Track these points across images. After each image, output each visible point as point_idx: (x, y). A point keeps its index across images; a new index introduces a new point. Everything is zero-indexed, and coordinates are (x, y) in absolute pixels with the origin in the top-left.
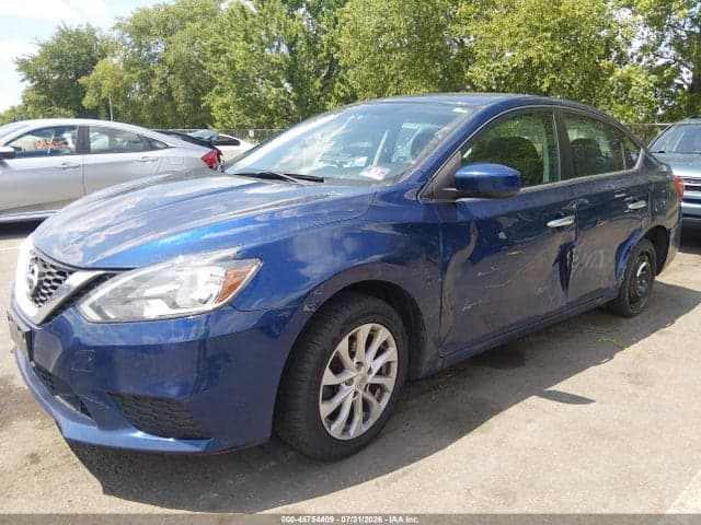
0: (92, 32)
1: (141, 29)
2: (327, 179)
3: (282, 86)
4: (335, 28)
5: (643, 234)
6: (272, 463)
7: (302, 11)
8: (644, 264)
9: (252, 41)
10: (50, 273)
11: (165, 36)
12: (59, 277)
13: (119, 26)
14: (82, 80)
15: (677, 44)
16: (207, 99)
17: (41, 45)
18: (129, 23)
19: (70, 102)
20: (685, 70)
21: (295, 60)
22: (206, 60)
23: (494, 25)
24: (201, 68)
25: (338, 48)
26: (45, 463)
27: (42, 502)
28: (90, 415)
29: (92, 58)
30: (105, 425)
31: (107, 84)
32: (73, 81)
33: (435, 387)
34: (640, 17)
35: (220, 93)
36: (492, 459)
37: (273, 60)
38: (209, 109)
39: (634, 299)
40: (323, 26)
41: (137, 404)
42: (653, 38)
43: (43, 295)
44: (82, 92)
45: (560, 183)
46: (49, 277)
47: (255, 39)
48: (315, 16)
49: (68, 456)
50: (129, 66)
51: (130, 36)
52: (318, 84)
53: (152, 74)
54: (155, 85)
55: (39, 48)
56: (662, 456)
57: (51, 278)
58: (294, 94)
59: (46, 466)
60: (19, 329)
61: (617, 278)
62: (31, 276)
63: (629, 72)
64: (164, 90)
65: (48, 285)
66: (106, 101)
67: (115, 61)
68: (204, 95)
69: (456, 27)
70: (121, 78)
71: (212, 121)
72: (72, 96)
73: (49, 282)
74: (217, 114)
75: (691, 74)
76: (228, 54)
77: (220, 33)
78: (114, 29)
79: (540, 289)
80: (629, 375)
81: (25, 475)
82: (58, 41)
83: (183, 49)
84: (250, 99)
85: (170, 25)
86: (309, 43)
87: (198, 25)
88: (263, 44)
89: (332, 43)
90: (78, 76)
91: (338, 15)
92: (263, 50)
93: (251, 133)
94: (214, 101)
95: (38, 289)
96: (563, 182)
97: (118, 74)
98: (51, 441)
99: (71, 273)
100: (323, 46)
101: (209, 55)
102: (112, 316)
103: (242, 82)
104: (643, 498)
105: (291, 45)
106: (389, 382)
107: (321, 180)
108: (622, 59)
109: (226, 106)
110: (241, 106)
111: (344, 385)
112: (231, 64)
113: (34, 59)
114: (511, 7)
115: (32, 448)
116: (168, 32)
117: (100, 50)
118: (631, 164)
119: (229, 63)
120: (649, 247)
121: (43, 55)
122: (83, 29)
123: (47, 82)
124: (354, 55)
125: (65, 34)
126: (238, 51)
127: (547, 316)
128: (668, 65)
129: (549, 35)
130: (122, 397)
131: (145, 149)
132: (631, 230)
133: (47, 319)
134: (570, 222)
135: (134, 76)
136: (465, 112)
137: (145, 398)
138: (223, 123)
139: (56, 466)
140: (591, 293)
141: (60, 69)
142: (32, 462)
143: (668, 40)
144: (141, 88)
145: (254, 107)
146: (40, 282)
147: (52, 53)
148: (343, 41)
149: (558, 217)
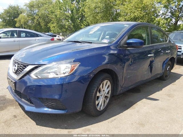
0: (18, 7)
1: (31, 6)
2: (93, 42)
3: (69, 22)
4: (83, 7)
5: (169, 59)
6: (80, 117)
7: (74, 2)
8: (169, 67)
9: (61, 10)
10: (21, 66)
11: (38, 8)
12: (23, 67)
13: (26, 5)
14: (16, 19)
15: (171, 12)
16: (49, 25)
17: (4, 10)
18: (28, 4)
19: (12, 25)
20: (173, 19)
21: (73, 15)
22: (49, 14)
23: (126, 7)
24: (48, 17)
25: (84, 12)
26: (18, 118)
27: (19, 128)
28: (33, 104)
29: (18, 14)
30: (37, 106)
31: (22, 20)
32: (13, 20)
33: (119, 98)
34: (162, 5)
35: (52, 23)
36: (137, 116)
37: (67, 15)
38: (50, 27)
39: (166, 76)
40: (80, 6)
41: (47, 101)
42: (166, 10)
43: (19, 72)
44: (15, 23)
45: (150, 45)
46: (20, 67)
47: (62, 9)
48: (78, 3)
49: (24, 116)
50: (28, 16)
51: (29, 8)
52: (79, 21)
53: (34, 18)
54: (35, 21)
55: (4, 11)
56: (180, 115)
57: (21, 67)
58: (73, 24)
59: (19, 118)
60: (12, 81)
61: (163, 70)
62: (15, 67)
63: (159, 19)
64: (38, 23)
65: (20, 69)
66: (22, 25)
67: (24, 15)
68: (48, 24)
69: (116, 7)
70: (26, 19)
71: (51, 30)
72: (12, 24)
73: (20, 68)
74: (52, 29)
75: (175, 20)
76: (55, 13)
77: (53, 7)
78: (24, 6)
79: (145, 73)
80: (168, 95)
81: (13, 121)
82: (9, 9)
83: (43, 12)
84: (61, 25)
85: (40, 5)
86: (77, 11)
87: (47, 5)
88: (64, 10)
89: (83, 10)
90: (14, 18)
91: (84, 3)
92: (64, 12)
93: (61, 34)
94: (51, 25)
95: (17, 70)
96: (151, 45)
97: (25, 18)
98: (19, 112)
99: (28, 66)
100: (80, 11)
101: (50, 13)
102: (40, 77)
103: (59, 20)
104: (177, 125)
105: (72, 11)
106: (109, 96)
107: (91, 43)
108: (157, 16)
109: (54, 27)
110: (58, 27)
111: (100, 96)
112: (56, 16)
113: (2, 14)
114: (130, 2)
115: (14, 114)
116: (39, 7)
117: (20, 12)
118: (166, 41)
119: (55, 15)
120: (170, 63)
121: (5, 12)
122: (16, 6)
123: (6, 20)
124: (89, 14)
125: (11, 7)
126: (58, 12)
127: (147, 80)
128: (169, 18)
129: (140, 9)
130: (42, 99)
131: (36, 37)
132: (167, 58)
133: (21, 78)
134: (153, 55)
135: (29, 18)
136: (127, 26)
137: (49, 99)
138: (53, 31)
139: (21, 119)
140: (157, 74)
141: (9, 16)
142: (15, 118)
143: (169, 11)
144: (31, 22)
145: (62, 27)
146: (18, 69)
147: (7, 12)
148: (86, 10)
149: (150, 54)
